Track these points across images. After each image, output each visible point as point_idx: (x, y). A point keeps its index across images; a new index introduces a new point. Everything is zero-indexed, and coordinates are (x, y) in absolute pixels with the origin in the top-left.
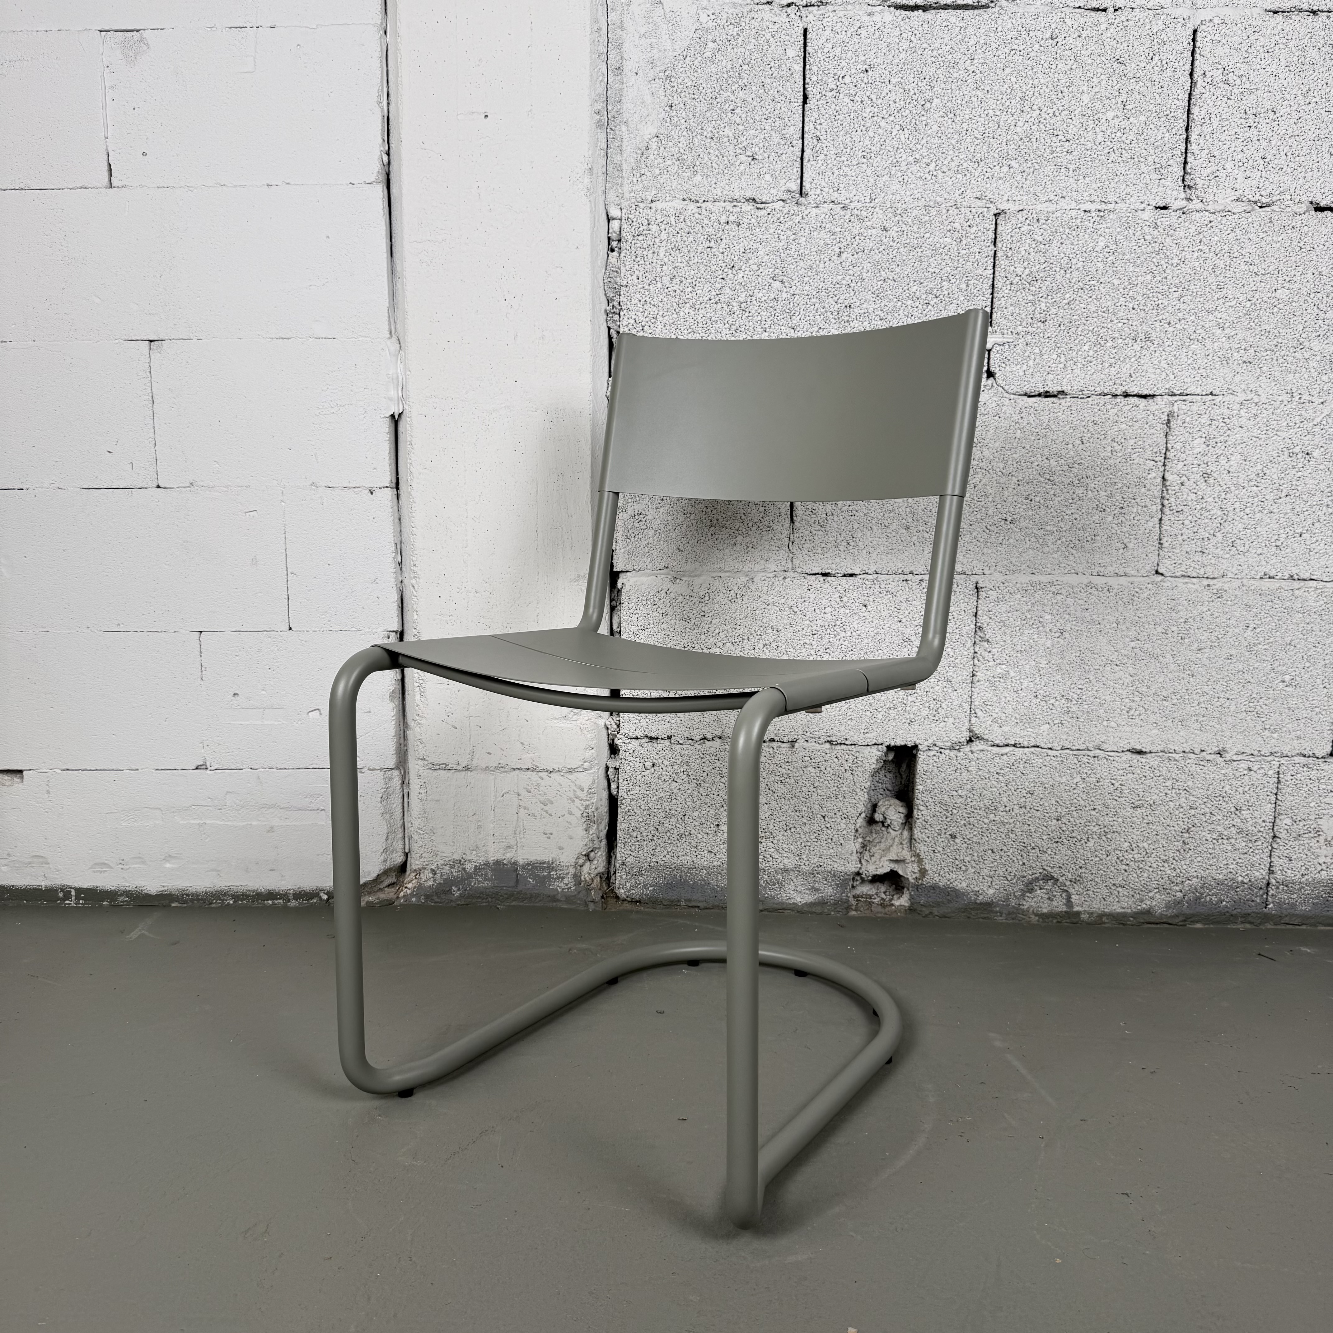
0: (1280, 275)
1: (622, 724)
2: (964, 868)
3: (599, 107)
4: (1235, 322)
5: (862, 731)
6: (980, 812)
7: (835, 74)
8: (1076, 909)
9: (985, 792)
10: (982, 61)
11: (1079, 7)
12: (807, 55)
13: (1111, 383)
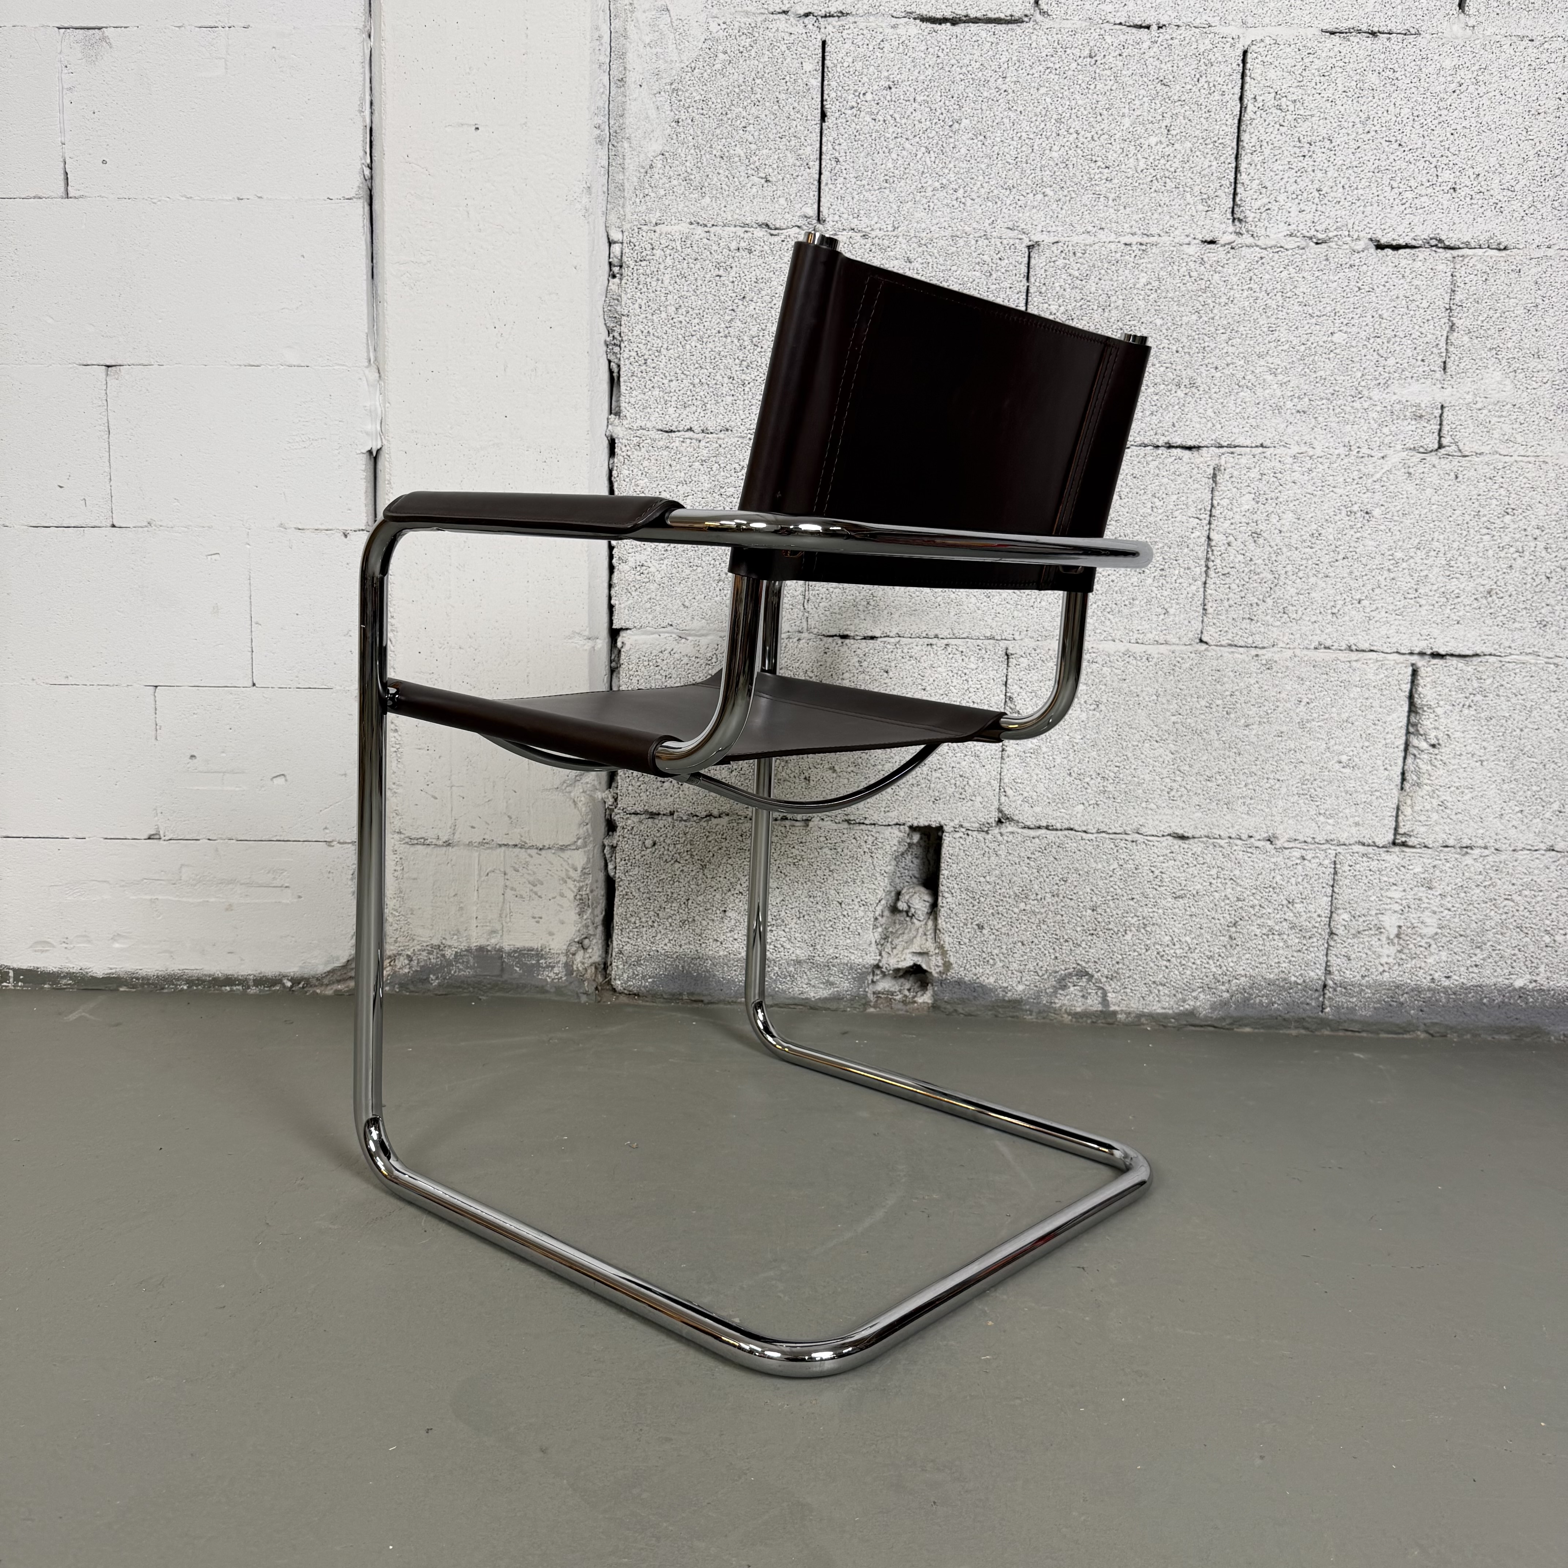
0: (1336, 317)
1: (619, 798)
2: (991, 962)
3: (600, 122)
4: (1288, 367)
5: (883, 809)
6: (1009, 900)
7: (856, 91)
8: (1113, 1008)
9: (1015, 878)
10: (1014, 79)
11: (1120, 24)
12: (826, 70)
13: (1152, 433)
